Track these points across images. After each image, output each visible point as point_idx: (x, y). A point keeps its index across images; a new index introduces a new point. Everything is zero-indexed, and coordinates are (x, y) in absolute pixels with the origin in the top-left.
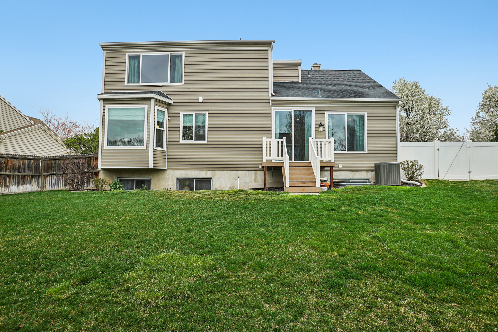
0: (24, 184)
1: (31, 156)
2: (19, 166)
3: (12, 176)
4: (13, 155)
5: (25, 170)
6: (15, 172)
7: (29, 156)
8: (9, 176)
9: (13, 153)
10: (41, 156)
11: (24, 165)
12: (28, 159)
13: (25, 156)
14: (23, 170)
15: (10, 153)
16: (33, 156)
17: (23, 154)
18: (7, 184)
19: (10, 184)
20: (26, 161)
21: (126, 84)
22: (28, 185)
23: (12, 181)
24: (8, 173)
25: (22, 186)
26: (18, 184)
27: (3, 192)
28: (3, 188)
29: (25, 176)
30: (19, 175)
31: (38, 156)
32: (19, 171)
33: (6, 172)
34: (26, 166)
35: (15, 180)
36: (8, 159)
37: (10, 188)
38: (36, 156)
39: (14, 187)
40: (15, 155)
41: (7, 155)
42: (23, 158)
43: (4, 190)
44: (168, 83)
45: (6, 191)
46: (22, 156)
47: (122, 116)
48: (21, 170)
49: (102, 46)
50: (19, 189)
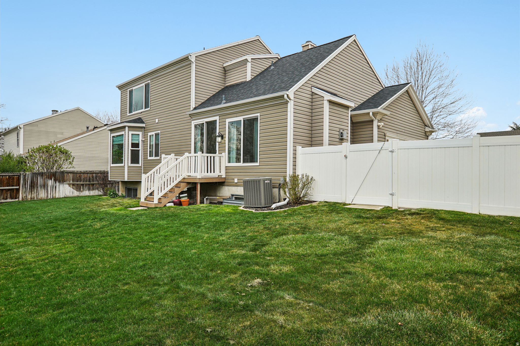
0: (93, 189)
1: (98, 171)
2: (90, 178)
3: (84, 185)
4: (85, 171)
5: (94, 180)
6: (87, 182)
7: (96, 171)
8: (83, 185)
9: (84, 170)
10: (106, 170)
11: (93, 177)
12: (95, 173)
13: (94, 171)
14: (92, 180)
15: (83, 170)
16: (99, 171)
17: (91, 170)
18: (82, 190)
19: (83, 190)
20: (94, 175)
21: (128, 115)
22: (96, 191)
23: (85, 188)
24: (81, 183)
25: (92, 191)
26: (89, 190)
27: (79, 195)
28: (79, 192)
29: (94, 184)
30: (89, 184)
31: (103, 171)
32: (89, 181)
33: (80, 182)
34: (94, 178)
35: (86, 187)
36: (82, 174)
37: (83, 192)
38: (102, 171)
39: (86, 192)
40: (86, 171)
41: (81, 171)
42: (92, 173)
43: (80, 194)
44: (144, 110)
45: (81, 194)
46: (91, 171)
47: (118, 141)
48: (91, 181)
49: (118, 87)
50: (90, 193)
